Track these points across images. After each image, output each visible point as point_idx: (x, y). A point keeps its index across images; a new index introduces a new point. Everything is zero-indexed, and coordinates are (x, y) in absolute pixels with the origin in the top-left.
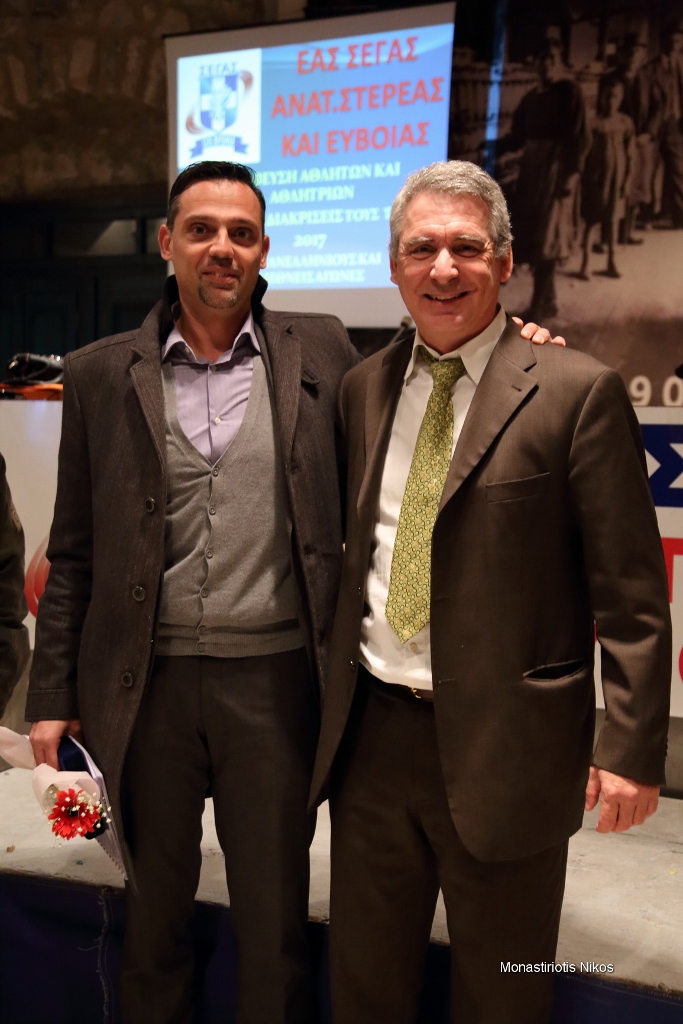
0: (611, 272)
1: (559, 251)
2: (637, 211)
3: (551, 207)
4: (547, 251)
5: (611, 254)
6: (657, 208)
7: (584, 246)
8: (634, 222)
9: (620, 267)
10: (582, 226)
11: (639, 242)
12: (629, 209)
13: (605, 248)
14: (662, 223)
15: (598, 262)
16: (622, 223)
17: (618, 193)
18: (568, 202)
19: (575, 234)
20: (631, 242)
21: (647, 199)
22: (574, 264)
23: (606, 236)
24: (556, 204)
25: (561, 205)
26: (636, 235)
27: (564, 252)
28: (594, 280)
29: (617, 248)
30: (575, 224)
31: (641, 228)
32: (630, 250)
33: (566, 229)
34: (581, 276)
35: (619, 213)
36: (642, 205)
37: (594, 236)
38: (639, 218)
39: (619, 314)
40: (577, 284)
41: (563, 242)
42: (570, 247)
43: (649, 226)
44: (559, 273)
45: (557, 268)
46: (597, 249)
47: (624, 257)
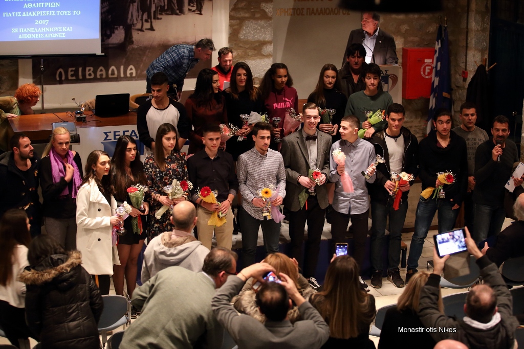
0: (152, 29)
1: (133, 22)
2: (159, 8)
3: (130, 6)
4: (129, 21)
5: (151, 22)
6: (166, 8)
7: (142, 20)
8: (158, 12)
9: (155, 28)
10: (141, 13)
11: (161, 19)
12: (157, 8)
13: (149, 20)
14: (168, 12)
15: (147, 25)
16: (154, 12)
17: (152, 2)
18: (136, 4)
19: (139, 15)
20: (158, 19)
21: (163, 5)
22: (139, 26)
23: (149, 16)
24: (131, 5)
25: (133, 5)
26: (159, 16)
27: (135, 22)
28: (146, 32)
29: (153, 20)
30: (138, 12)
31: (161, 14)
32: (157, 21)
33: (135, 14)
34: (141, 30)
35: (153, 9)
36: (161, 6)
37: (145, 16)
38: (160, 11)
39: (155, 43)
40: (140, 33)
41: (135, 18)
42: (137, 20)
43: (163, 14)
44: (133, 29)
45: (133, 27)
46: (146, 21)
47: (156, 24)
